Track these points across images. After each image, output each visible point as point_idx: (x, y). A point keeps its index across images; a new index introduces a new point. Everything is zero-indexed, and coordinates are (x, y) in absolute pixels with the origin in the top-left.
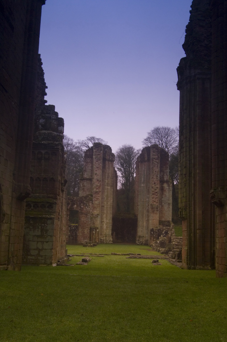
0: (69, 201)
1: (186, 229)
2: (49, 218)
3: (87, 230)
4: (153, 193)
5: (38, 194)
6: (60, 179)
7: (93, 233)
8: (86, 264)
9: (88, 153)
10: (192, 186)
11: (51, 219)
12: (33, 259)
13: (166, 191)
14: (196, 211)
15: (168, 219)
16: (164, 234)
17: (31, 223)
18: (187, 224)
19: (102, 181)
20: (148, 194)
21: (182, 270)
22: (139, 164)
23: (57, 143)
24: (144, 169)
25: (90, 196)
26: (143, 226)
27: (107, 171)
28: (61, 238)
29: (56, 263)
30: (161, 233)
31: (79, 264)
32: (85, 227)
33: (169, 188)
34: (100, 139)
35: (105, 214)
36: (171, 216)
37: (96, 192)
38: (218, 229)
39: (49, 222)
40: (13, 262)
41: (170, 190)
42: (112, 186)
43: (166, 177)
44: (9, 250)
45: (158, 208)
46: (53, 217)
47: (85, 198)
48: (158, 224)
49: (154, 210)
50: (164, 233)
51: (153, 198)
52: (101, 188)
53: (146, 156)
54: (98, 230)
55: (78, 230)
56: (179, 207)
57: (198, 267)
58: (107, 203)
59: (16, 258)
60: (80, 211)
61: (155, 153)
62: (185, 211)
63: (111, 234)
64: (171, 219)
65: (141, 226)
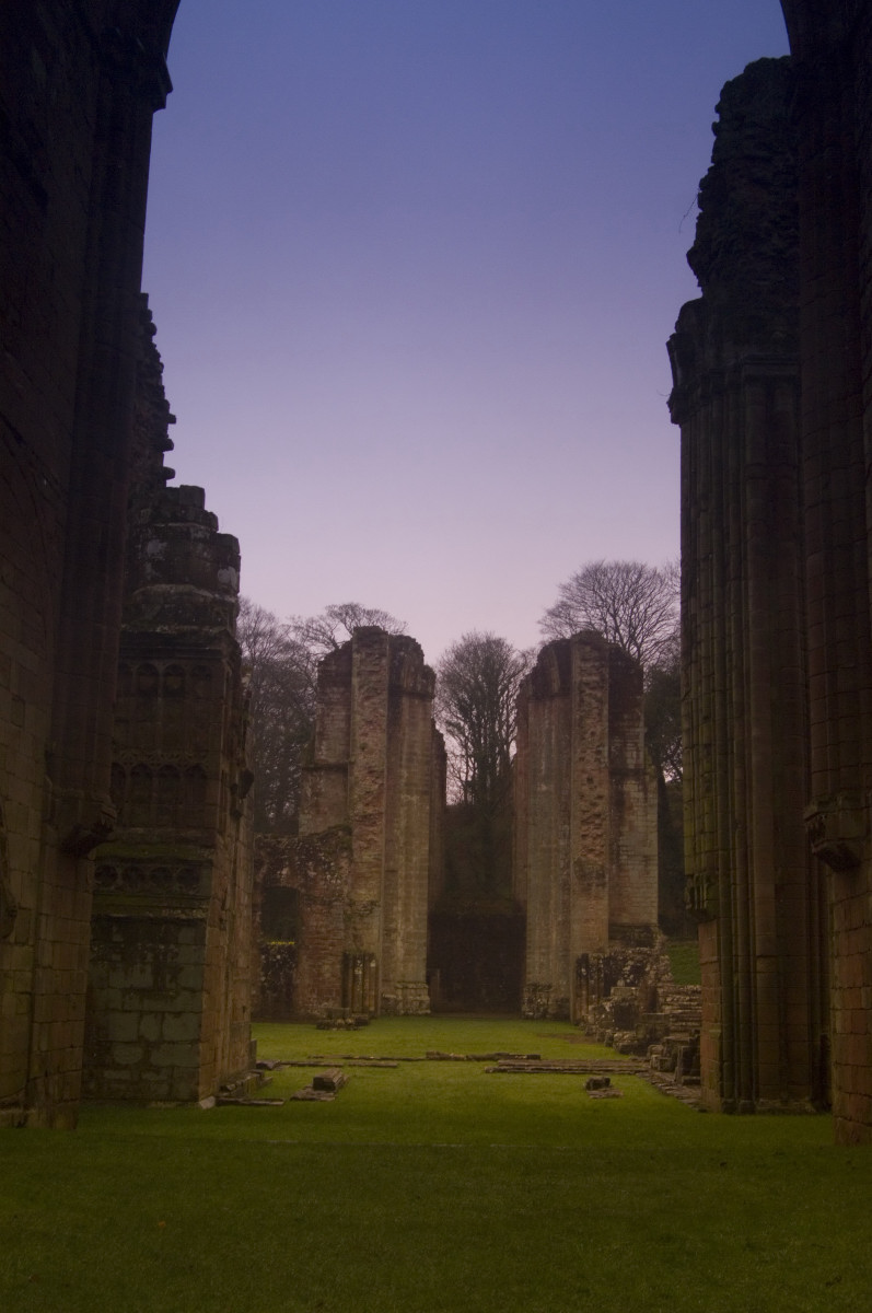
0: (262, 853)
1: (713, 955)
2: (183, 920)
3: (333, 964)
4: (585, 817)
5: (140, 830)
6: (227, 770)
7: (355, 976)
8: (328, 1097)
9: (334, 668)
10: (736, 791)
11: (192, 923)
12: (125, 1082)
13: (636, 809)
14: (753, 888)
15: (644, 918)
16: (629, 975)
17: (115, 940)
18: (718, 936)
19: (386, 773)
20: (564, 823)
21: (701, 1115)
22: (530, 705)
23: (214, 631)
24: (550, 724)
25: (340, 833)
26: (548, 947)
27: (407, 737)
28: (230, 997)
29: (212, 1095)
30: (619, 973)
31: (303, 1100)
32: (323, 952)
33: (646, 799)
34: (377, 612)
35: (400, 902)
36: (656, 905)
37: (365, 817)
38: (837, 956)
39: (185, 935)
40: (47, 1094)
41: (652, 806)
42: (425, 793)
43: (635, 756)
44: (30, 1049)
45: (604, 876)
46: (199, 916)
47: (321, 839)
48: (606, 936)
49: (589, 885)
50: (631, 972)
51: (584, 836)
52: (384, 803)
53: (555, 675)
54: (373, 965)
55: (297, 967)
56: (687, 873)
57: (762, 1103)
58: (407, 860)
59: (56, 1077)
60: (303, 891)
61: (591, 664)
62: (707, 888)
63: (423, 979)
64: (655, 916)
65: (540, 947)
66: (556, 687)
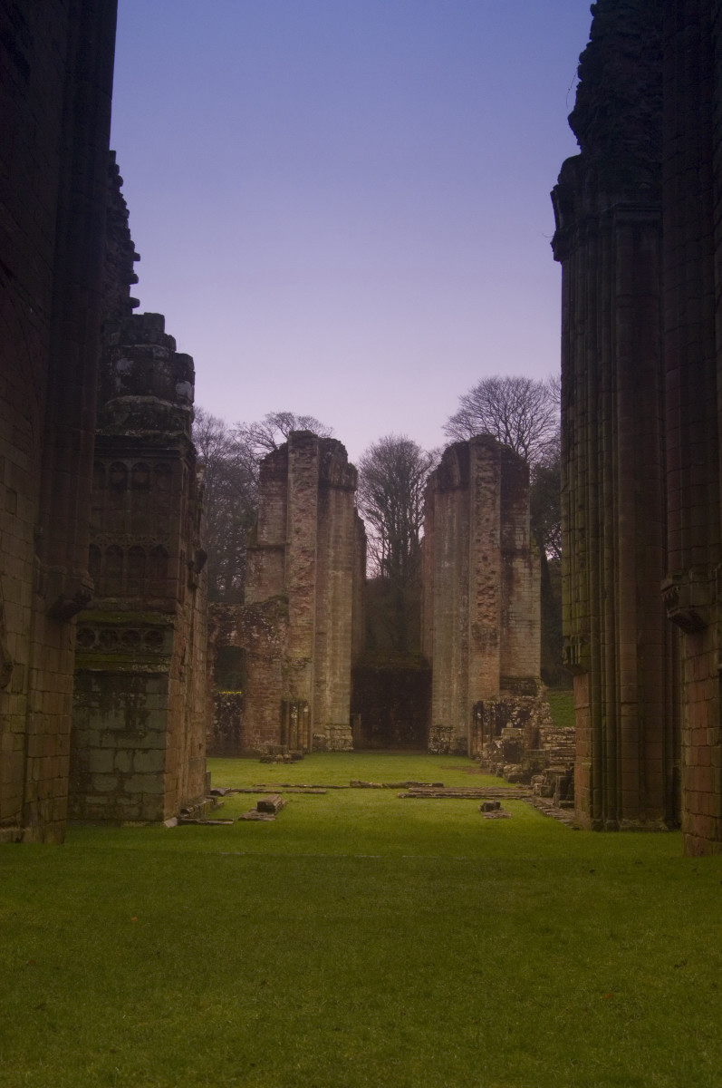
0: (215, 619)
1: (585, 702)
2: (151, 673)
3: (274, 709)
4: (482, 588)
5: (114, 600)
6: (185, 550)
7: (291, 719)
8: (269, 818)
9: (273, 465)
10: (605, 567)
11: (157, 676)
12: (103, 805)
13: (522, 582)
14: (618, 647)
15: (529, 672)
16: (516, 719)
17: (94, 690)
18: (590, 686)
19: (316, 553)
20: (464, 594)
21: (574, 832)
22: (436, 496)
23: (173, 435)
24: (452, 512)
25: (279, 602)
26: (450, 696)
27: (334, 522)
28: (189, 736)
29: (175, 816)
30: (508, 717)
31: (249, 820)
32: (265, 700)
33: (531, 574)
34: (308, 419)
35: (328, 659)
36: (539, 661)
37: (300, 588)
38: (688, 703)
39: (151, 686)
40: (39, 815)
41: (535, 580)
42: (349, 569)
43: (522, 539)
44: (25, 780)
45: (496, 638)
46: (162, 670)
47: (263, 607)
48: (497, 686)
49: (484, 644)
50: (518, 716)
51: (480, 605)
52: (315, 577)
53: (456, 471)
54: (306, 710)
55: (244, 711)
56: (564, 634)
57: (625, 823)
58: (335, 624)
59: (47, 802)
60: (249, 650)
61: (487, 462)
62: (581, 647)
63: (347, 722)
64: (538, 670)
65: (443, 696)
66: (457, 481)
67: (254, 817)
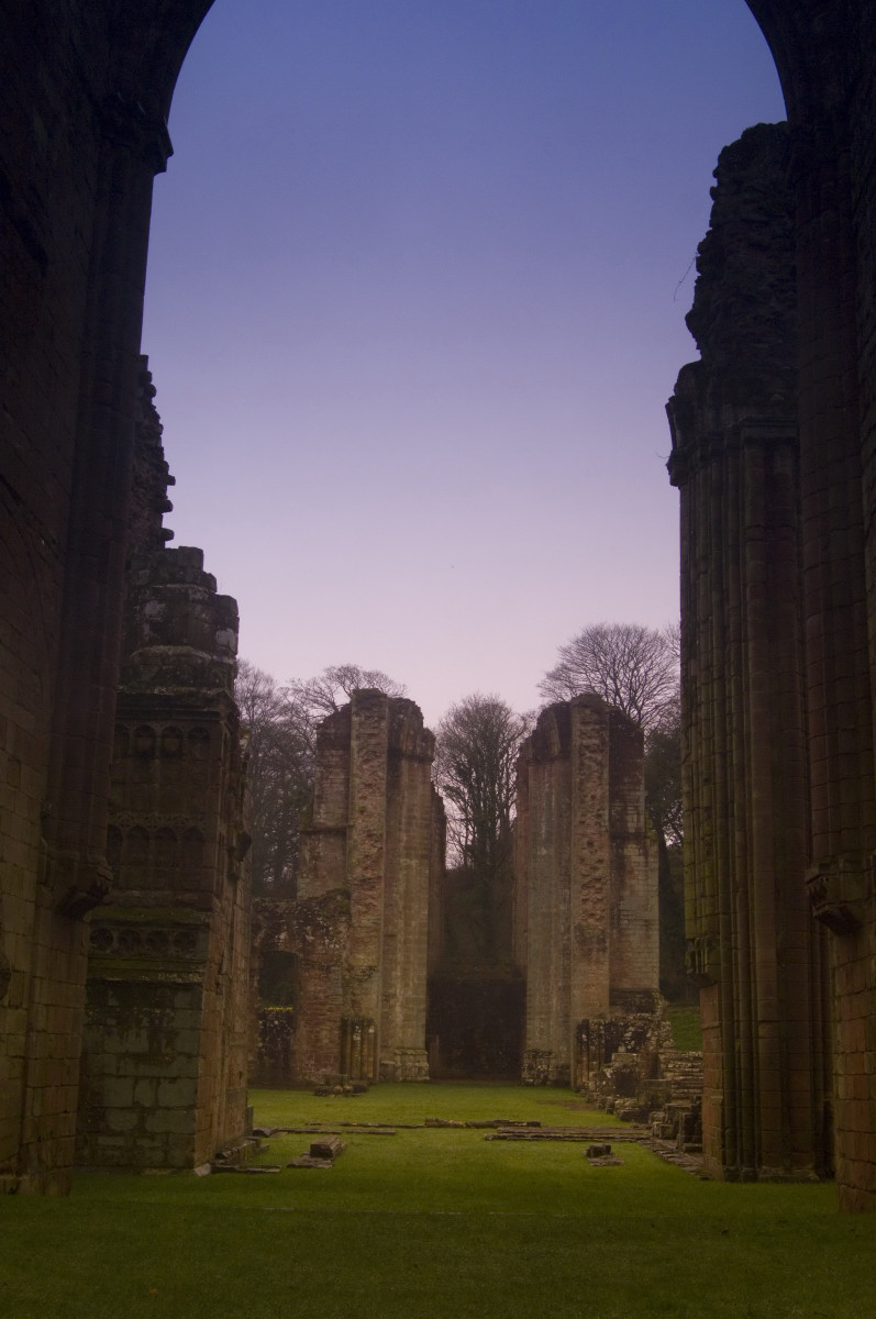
0: (260, 917)
1: (715, 1020)
2: (181, 984)
3: (331, 1030)
4: (586, 881)
5: (137, 893)
6: (224, 832)
7: (353, 1042)
8: (325, 1165)
9: (333, 731)
10: (737, 854)
11: (188, 987)
12: (119, 1148)
13: (636, 873)
14: (754, 952)
15: (645, 984)
16: (630, 1042)
17: (110, 1004)
18: (720, 1001)
19: (385, 837)
20: (565, 887)
21: (703, 1182)
22: (530, 768)
23: (212, 693)
24: (550, 787)
25: (339, 898)
26: (549, 1013)
27: (406, 800)
28: (227, 1062)
29: (208, 1161)
30: (620, 1039)
31: (300, 1167)
32: (321, 1017)
33: (647, 862)
34: (377, 675)
35: (399, 967)
36: (657, 970)
37: (364, 881)
38: (840, 1021)
39: (181, 999)
40: (40, 1159)
41: (653, 870)
42: (423, 857)
43: (635, 820)
44: (23, 1116)
45: (604, 942)
46: (195, 980)
47: (320, 903)
48: (606, 1001)
49: (590, 950)
50: (632, 1038)
51: (583, 900)
52: (383, 867)
53: (555, 738)
54: (371, 1031)
55: (295, 1032)
56: (687, 937)
57: (765, 1171)
58: (407, 924)
59: (49, 1143)
60: (301, 955)
61: (592, 727)
62: (708, 953)
63: (422, 1045)
64: (657, 981)
65: (541, 1013)
66: (556, 750)
67: (306, 1164)
